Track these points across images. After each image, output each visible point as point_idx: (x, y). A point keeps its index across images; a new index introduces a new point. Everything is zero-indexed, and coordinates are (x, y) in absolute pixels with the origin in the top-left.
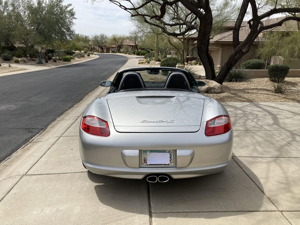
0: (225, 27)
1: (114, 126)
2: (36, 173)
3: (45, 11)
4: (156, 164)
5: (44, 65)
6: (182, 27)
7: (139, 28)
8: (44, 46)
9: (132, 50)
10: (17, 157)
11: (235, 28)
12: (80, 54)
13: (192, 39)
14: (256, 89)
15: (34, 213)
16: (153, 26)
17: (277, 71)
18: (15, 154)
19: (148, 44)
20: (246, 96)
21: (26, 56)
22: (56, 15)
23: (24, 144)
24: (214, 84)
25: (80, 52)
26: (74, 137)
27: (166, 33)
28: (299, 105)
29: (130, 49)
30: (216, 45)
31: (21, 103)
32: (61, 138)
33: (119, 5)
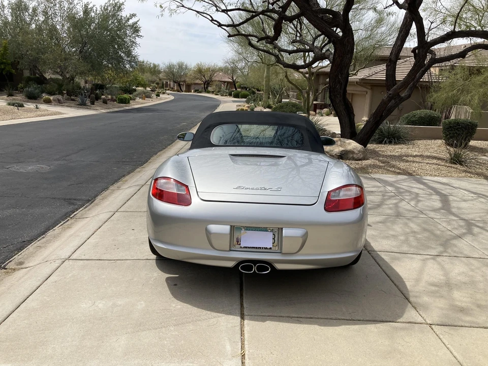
0: (376, 56)
1: (197, 192)
2: (83, 257)
3: (94, 25)
4: (253, 248)
5: (89, 107)
6: (308, 55)
7: (240, 54)
8: (90, 78)
9: (226, 90)
10: (55, 237)
11: (390, 59)
12: (144, 93)
13: (323, 75)
14: (421, 156)
15: (82, 306)
16: (262, 53)
17: (457, 129)
18: (51, 233)
19: (253, 80)
20: (402, 165)
21: (61, 93)
22: (110, 30)
23: (63, 220)
24: (352, 145)
25: (144, 90)
26: (136, 214)
27: (281, 64)
28: (487, 183)
29: (223, 87)
30: (361, 86)
31: (57, 162)
32: (116, 213)
33: (211, 19)
